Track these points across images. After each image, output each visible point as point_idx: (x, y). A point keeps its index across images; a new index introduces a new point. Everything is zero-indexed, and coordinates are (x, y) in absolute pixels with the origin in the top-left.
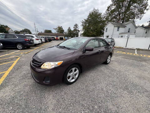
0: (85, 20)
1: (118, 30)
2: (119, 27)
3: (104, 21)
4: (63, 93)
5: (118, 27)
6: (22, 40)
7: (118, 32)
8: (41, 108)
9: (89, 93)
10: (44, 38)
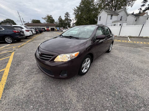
0: (77, 8)
1: (111, 19)
3: (97, 9)
4: (80, 84)
5: (111, 15)
7: (111, 21)
8: (65, 102)
9: (104, 81)
10: (33, 29)
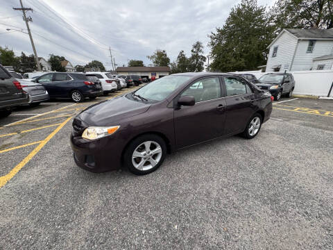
0: (219, 31)
2: (315, 40)
3: (271, 29)
4: (120, 190)
6: (79, 84)
8: (73, 210)
